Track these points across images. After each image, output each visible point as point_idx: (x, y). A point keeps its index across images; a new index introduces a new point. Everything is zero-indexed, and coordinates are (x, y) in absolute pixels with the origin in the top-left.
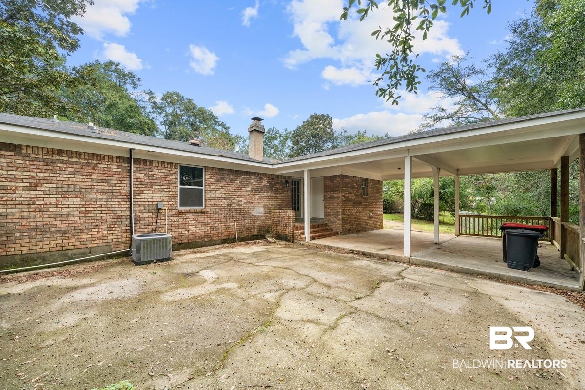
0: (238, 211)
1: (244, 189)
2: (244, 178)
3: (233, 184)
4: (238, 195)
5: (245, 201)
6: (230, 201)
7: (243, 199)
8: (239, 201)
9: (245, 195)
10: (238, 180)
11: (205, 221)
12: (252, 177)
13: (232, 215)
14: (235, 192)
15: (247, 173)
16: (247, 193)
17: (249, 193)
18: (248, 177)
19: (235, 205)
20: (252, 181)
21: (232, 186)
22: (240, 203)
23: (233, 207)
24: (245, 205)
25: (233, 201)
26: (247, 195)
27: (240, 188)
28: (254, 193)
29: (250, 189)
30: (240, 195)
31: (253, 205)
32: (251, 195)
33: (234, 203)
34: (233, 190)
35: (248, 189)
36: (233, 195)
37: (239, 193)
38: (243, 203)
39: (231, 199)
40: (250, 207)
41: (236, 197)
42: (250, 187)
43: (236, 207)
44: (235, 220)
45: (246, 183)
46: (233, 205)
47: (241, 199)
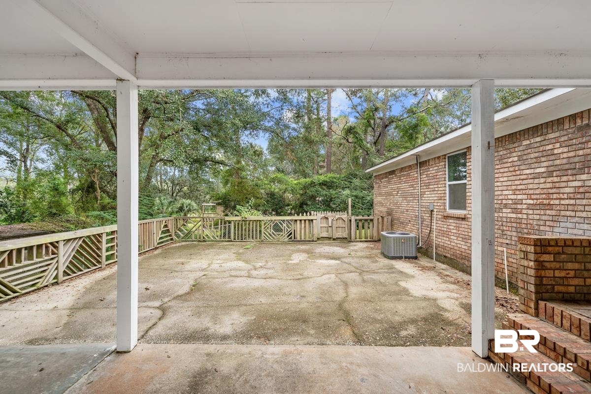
0: (514, 225)
1: (528, 172)
2: (529, 147)
3: (506, 165)
4: (514, 187)
5: (531, 202)
6: (500, 202)
7: (525, 197)
8: (517, 202)
9: (531, 186)
10: (514, 154)
11: (466, 233)
12: (551, 136)
13: (503, 231)
14: (509, 183)
15: (535, 130)
16: (536, 181)
17: (542, 180)
18: (538, 139)
19: (509, 210)
20: (550, 147)
21: (502, 170)
22: (519, 206)
23: (505, 215)
24: (531, 212)
25: (504, 202)
26: (536, 186)
27: (518, 173)
28: (555, 179)
29: (543, 170)
30: (519, 187)
31: (553, 213)
32: (549, 185)
33: (506, 206)
34: (506, 179)
35: (538, 171)
36: (505, 188)
37: (517, 183)
38: (524, 207)
39: (501, 197)
40: (544, 218)
41: (511, 192)
42: (545, 164)
43: (509, 215)
44: (508, 242)
45: (532, 156)
46: (504, 210)
47: (519, 197)
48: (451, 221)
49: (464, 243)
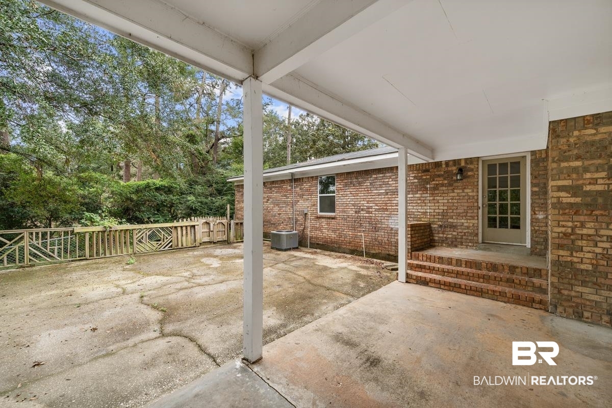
0: (368, 220)
1: (375, 191)
2: (376, 178)
3: (362, 187)
4: (367, 200)
5: (377, 207)
6: (359, 207)
7: (374, 205)
8: (369, 208)
9: (377, 199)
10: (368, 182)
11: (335, 227)
12: (388, 175)
13: (361, 224)
14: (365, 197)
15: (380, 171)
16: (380, 197)
17: (383, 197)
18: (381, 175)
19: (364, 212)
20: (387, 180)
21: (360, 190)
22: (370, 210)
23: (362, 215)
24: (377, 213)
25: (362, 207)
26: (380, 199)
27: (370, 192)
28: (390, 196)
29: (383, 191)
30: (371, 200)
31: (388, 213)
32: (386, 199)
33: (363, 210)
34: (362, 195)
35: (381, 191)
36: (362, 200)
37: (369, 197)
38: (374, 210)
39: (359, 205)
40: (384, 215)
41: (366, 202)
42: (384, 188)
43: (365, 215)
44: (364, 229)
45: (378, 183)
46: (362, 212)
47: (371, 205)
48: (323, 220)
49: (333, 233)
